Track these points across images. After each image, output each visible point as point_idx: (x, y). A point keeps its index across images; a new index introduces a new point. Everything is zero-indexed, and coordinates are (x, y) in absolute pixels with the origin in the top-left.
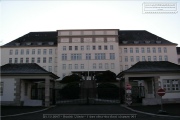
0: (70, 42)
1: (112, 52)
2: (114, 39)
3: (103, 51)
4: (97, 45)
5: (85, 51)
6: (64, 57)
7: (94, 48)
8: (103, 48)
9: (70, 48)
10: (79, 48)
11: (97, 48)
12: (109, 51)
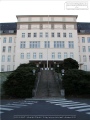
0: (30, 28)
1: (71, 39)
2: (73, 26)
3: (62, 39)
4: (56, 32)
5: (44, 39)
6: (23, 45)
7: (53, 35)
8: (62, 35)
9: (29, 35)
10: (38, 35)
11: (56, 35)
12: (68, 39)
